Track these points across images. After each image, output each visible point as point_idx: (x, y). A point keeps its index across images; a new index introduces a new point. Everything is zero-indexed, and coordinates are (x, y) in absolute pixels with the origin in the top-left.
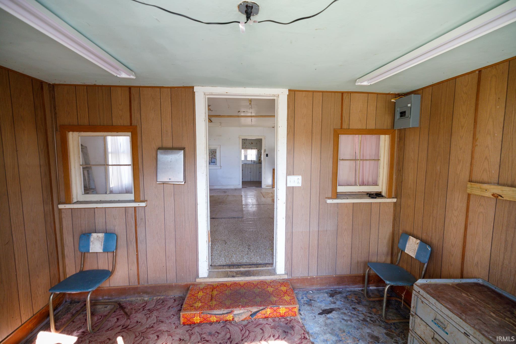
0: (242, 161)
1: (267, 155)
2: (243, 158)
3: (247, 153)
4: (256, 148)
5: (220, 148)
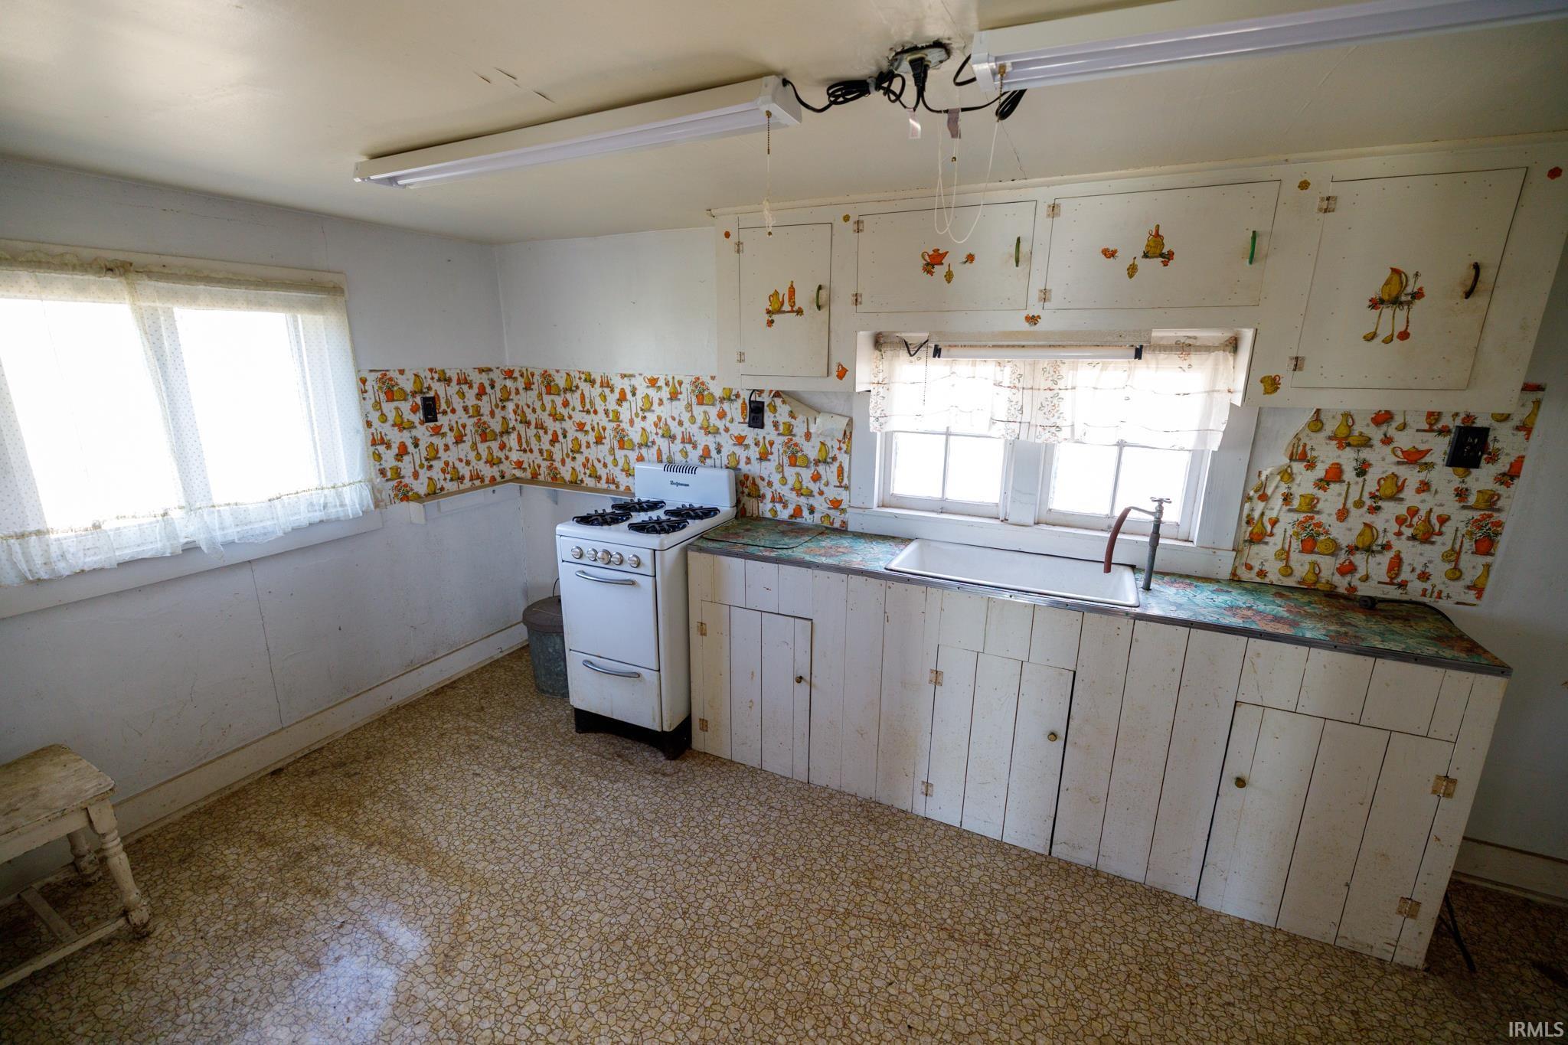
3: (1050, 407)
4: (1222, 337)
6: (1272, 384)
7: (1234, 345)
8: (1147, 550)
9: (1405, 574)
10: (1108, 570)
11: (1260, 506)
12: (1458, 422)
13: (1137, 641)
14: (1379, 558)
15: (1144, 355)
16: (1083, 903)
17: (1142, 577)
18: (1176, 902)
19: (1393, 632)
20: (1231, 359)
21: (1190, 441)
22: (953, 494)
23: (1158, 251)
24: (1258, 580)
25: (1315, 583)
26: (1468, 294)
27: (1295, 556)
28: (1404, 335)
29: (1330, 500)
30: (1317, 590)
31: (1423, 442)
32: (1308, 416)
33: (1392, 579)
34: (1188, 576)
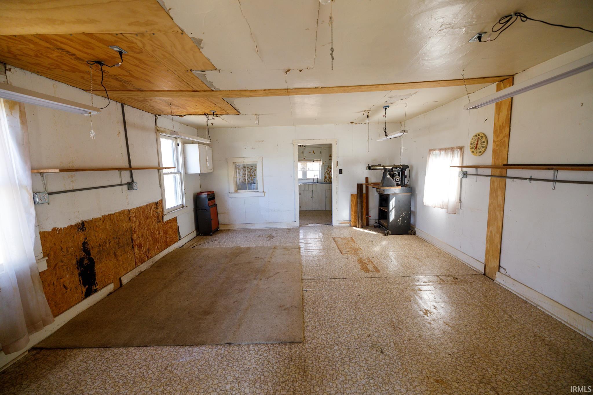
0: (299, 179)
1: (341, 172)
2: (300, 176)
3: (306, 167)
4: (319, 160)
5: (262, 162)
6: (324, 163)
8: (317, 181)
21: (319, 170)
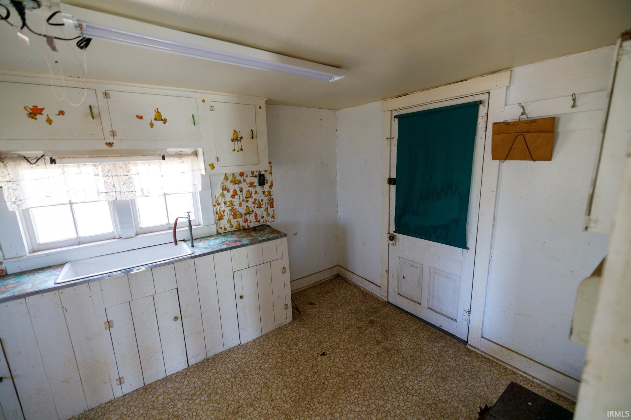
3: (127, 182)
6: (212, 166)
7: (195, 154)
8: (189, 232)
9: (259, 218)
10: (176, 244)
11: (218, 207)
12: (258, 174)
13: (197, 266)
14: (252, 214)
15: (166, 159)
16: (208, 374)
17: (189, 243)
18: (236, 348)
19: (263, 235)
20: (196, 158)
21: (191, 189)
22: (83, 234)
23: (160, 118)
24: (225, 231)
25: (240, 227)
26: (252, 138)
27: (232, 221)
28: (242, 150)
29: (236, 201)
30: (240, 229)
31: (252, 180)
32: (223, 176)
33: (256, 220)
34: (204, 237)
